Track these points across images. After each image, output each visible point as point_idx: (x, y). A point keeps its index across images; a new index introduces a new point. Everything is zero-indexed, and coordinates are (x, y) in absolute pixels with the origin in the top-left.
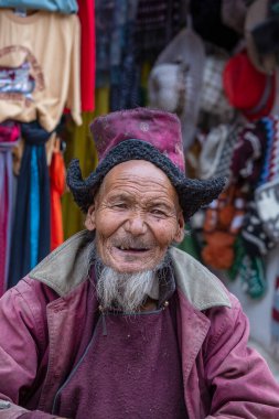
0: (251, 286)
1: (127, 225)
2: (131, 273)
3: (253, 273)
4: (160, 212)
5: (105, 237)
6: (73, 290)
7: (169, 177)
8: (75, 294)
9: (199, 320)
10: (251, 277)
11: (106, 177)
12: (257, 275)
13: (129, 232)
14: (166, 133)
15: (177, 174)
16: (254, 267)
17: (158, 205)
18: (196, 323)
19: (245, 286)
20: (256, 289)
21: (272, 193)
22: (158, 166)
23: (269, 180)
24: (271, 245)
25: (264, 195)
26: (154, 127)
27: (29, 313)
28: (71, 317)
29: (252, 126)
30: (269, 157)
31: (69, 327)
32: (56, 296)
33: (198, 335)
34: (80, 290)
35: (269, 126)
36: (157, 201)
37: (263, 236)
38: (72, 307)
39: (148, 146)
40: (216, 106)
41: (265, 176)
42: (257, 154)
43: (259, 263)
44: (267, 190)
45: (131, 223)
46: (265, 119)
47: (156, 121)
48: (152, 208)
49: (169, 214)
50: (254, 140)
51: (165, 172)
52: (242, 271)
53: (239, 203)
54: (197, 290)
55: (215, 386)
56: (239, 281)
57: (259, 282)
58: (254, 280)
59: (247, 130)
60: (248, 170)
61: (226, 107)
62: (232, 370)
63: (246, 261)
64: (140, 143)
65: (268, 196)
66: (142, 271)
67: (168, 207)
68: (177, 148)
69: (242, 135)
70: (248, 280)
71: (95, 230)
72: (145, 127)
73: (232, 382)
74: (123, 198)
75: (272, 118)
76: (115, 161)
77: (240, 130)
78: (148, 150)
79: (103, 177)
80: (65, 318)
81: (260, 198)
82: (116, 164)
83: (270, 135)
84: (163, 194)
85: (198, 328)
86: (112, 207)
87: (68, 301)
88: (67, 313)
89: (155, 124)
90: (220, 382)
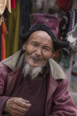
0: (65, 64)
1: (36, 52)
2: (35, 67)
3: (66, 60)
4: (47, 49)
5: (28, 54)
6: (17, 69)
7: (52, 38)
8: (18, 71)
9: (55, 83)
10: (65, 61)
11: (32, 34)
12: (67, 61)
13: (36, 54)
14: (54, 23)
15: (55, 38)
16: (66, 58)
17: (47, 47)
18: (54, 84)
19: (63, 64)
20: (66, 65)
21: (71, 35)
22: (49, 34)
23: (71, 30)
24: (71, 51)
25: (69, 35)
26: (50, 21)
27: (4, 74)
28: (15, 78)
29: (65, 13)
30: (71, 23)
31: (14, 81)
32: (12, 71)
33: (54, 88)
34: (19, 69)
35: (71, 13)
36: (47, 45)
37: (69, 48)
38: (16, 75)
39: (47, 27)
40: (54, 7)
41: (69, 29)
42: (67, 22)
43: (67, 57)
44: (70, 34)
45: (37, 51)
46: (70, 11)
47: (51, 19)
48: (44, 47)
49: (50, 50)
50: (66, 18)
51: (51, 36)
52: (62, 60)
53: (61, 38)
54: (55, 73)
55: (55, 104)
56: (61, 63)
57: (68, 63)
58: (66, 62)
59: (64, 15)
60: (64, 28)
61: (57, 7)
62: (61, 100)
63: (63, 56)
64: (45, 26)
65: (70, 36)
66: (38, 67)
67: (50, 48)
68: (56, 28)
69: (62, 16)
70: (64, 62)
71: (25, 50)
72: (47, 20)
73: (60, 104)
74: (36, 42)
75: (71, 11)
76: (36, 30)
77: (62, 15)
78: (47, 28)
79: (30, 34)
80: (13, 78)
81: (68, 36)
82: (36, 31)
83: (71, 16)
84: (49, 43)
85: (54, 85)
86: (32, 45)
87: (15, 73)
88: (14, 77)
89: (50, 20)
90: (57, 103)
